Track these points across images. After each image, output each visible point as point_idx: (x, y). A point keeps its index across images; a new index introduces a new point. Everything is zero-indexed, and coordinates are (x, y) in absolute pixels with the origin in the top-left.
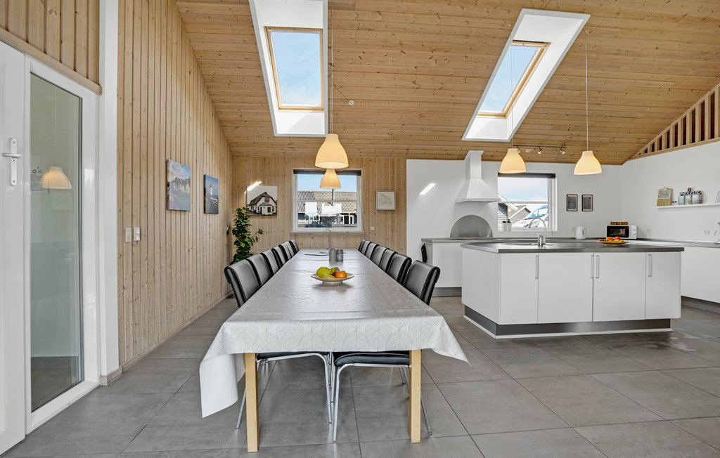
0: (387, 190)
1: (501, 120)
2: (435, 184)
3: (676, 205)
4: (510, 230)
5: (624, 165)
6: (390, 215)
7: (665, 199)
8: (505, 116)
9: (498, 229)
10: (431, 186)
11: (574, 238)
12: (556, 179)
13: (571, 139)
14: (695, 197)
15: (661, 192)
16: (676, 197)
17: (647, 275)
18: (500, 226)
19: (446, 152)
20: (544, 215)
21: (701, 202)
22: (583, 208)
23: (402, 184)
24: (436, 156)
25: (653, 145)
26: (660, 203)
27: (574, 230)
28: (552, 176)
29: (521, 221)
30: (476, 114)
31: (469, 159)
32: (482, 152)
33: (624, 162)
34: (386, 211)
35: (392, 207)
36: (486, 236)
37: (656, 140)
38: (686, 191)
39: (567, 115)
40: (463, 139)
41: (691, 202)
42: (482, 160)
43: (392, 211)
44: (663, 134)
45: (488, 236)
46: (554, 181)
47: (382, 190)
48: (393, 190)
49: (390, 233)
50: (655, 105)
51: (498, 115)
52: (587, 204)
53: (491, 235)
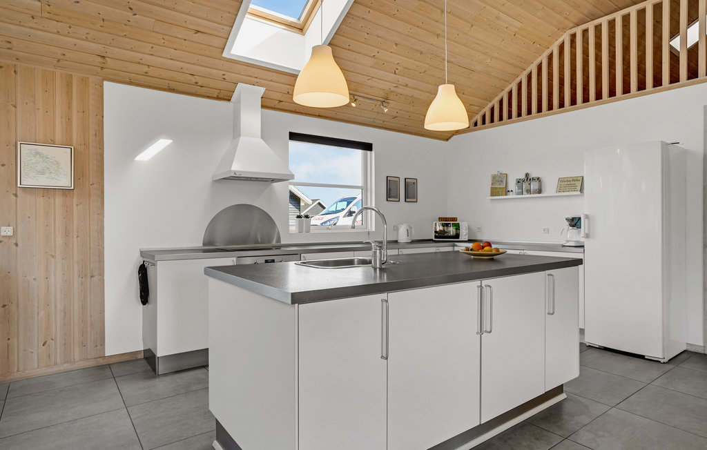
0: (52, 143)
1: (294, 36)
2: (170, 141)
3: (511, 196)
4: (308, 231)
5: (450, 141)
6: (59, 200)
7: (499, 188)
8: (302, 30)
9: (290, 229)
10: (163, 144)
11: (396, 242)
12: (373, 152)
13: (397, 90)
14: (534, 186)
15: (494, 177)
16: (512, 185)
17: (547, 312)
18: (293, 224)
19: (193, 79)
20: (343, 209)
21: (540, 191)
22: (406, 197)
23: (92, 132)
24: (173, 85)
25: (484, 117)
26: (494, 192)
27: (396, 229)
28: (367, 147)
29: (317, 217)
30: (246, 11)
31: (239, 102)
32: (262, 90)
33: (450, 137)
34: (47, 191)
35: (65, 181)
36: (270, 241)
37: (487, 110)
38: (523, 177)
39: (396, 45)
40: (224, 55)
41: (529, 191)
42: (263, 106)
43: (65, 191)
44: (495, 102)
45: (274, 243)
46: (371, 155)
47: (35, 142)
48: (66, 143)
49: (59, 240)
50: (496, 55)
51: (290, 26)
52: (411, 193)
53: (279, 240)
